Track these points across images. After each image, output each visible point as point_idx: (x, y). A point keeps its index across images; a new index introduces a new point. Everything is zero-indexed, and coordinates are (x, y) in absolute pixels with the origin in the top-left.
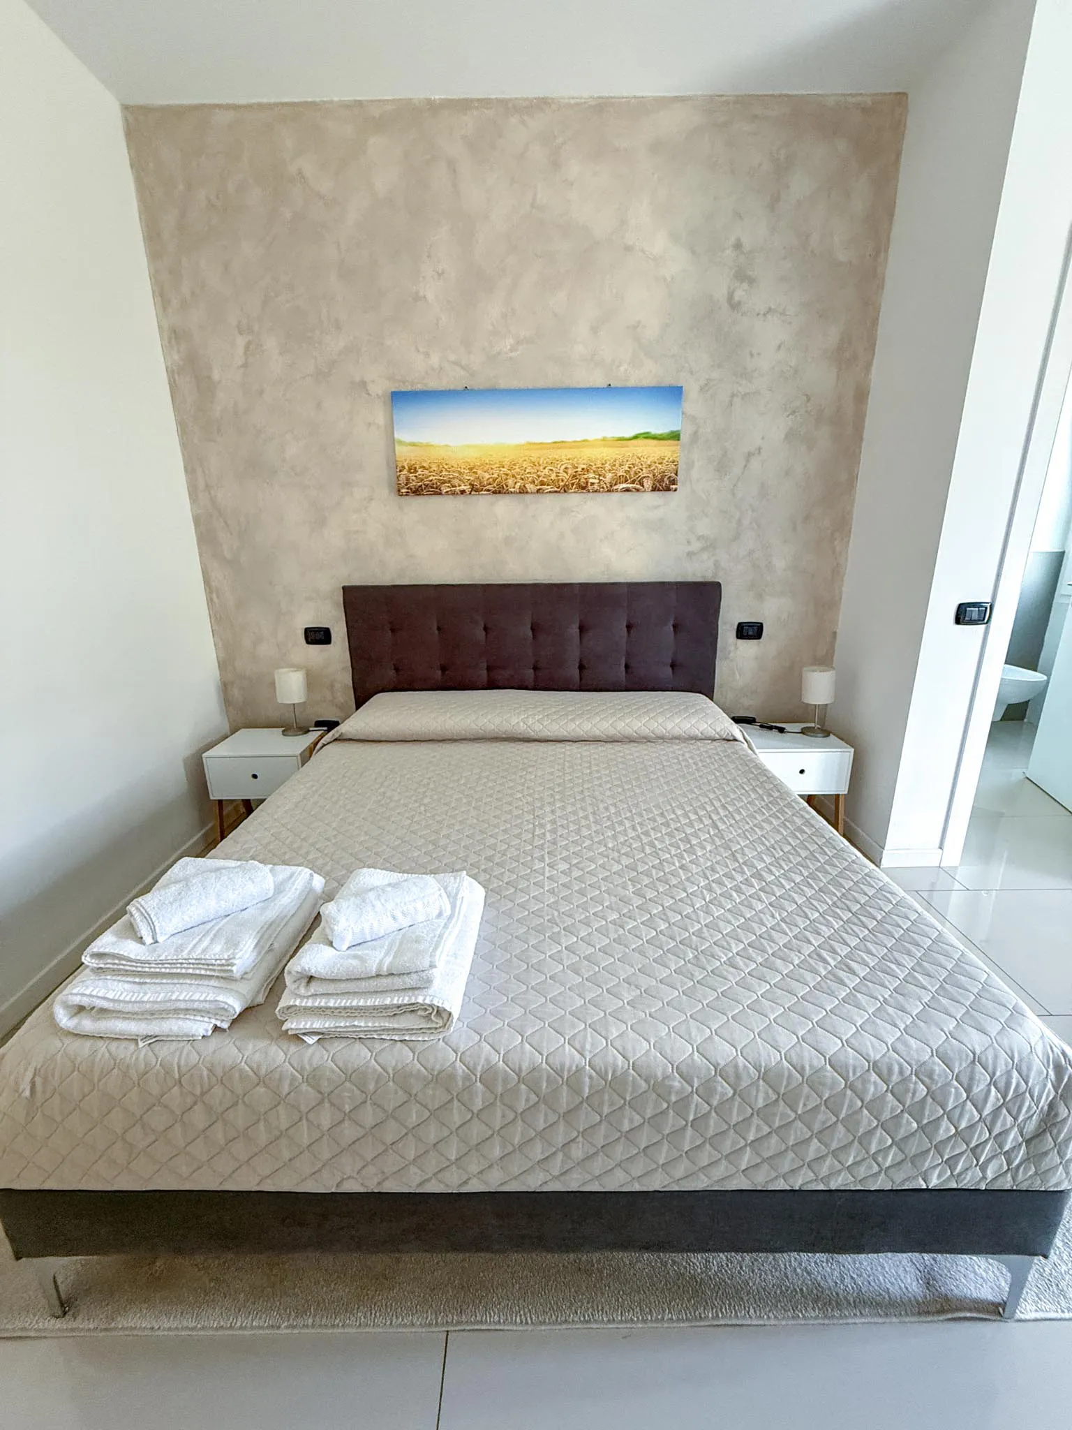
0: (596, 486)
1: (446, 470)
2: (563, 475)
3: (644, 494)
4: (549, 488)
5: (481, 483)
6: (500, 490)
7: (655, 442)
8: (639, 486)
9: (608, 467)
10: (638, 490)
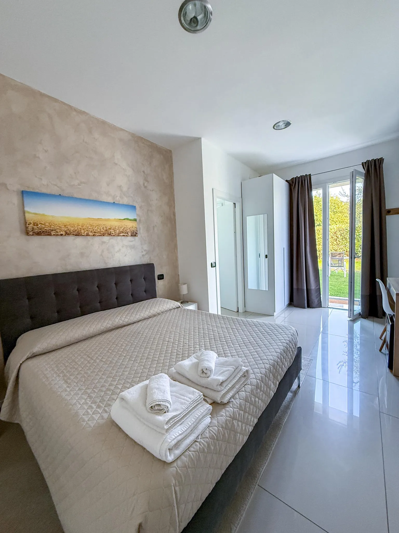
0: (114, 234)
1: (53, 226)
2: (102, 230)
3: (128, 237)
4: (98, 234)
5: (70, 232)
6: (78, 234)
7: (130, 221)
8: (127, 235)
9: (117, 228)
10: (127, 236)
